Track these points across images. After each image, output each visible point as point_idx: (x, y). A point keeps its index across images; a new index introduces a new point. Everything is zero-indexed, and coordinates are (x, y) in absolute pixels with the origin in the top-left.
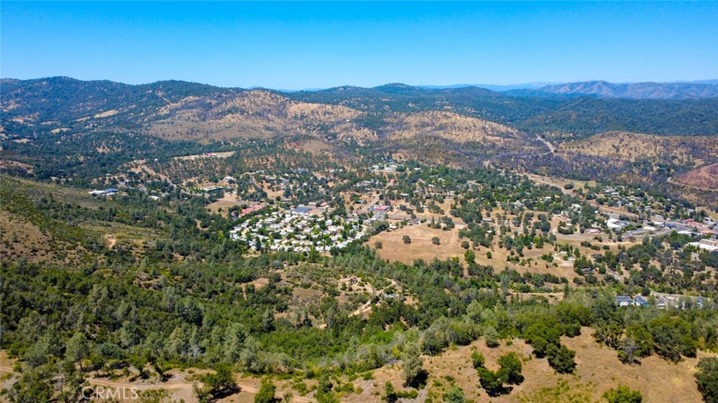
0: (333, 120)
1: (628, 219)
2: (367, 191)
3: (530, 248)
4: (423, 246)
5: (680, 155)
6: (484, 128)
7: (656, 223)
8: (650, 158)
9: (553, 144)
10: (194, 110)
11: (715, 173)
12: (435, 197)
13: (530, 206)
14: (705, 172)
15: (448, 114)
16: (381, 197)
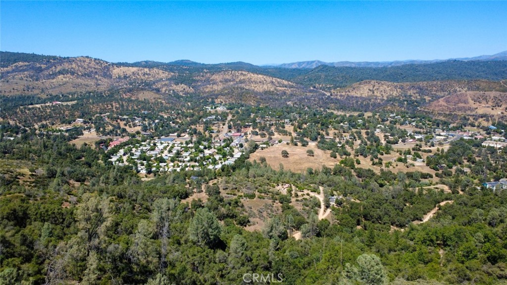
0: (152, 79)
1: (421, 133)
2: (214, 124)
3: (382, 155)
5: (414, 94)
6: (272, 82)
7: (442, 134)
8: (396, 97)
9: (326, 91)
10: (26, 72)
11: (449, 102)
12: (276, 124)
13: (354, 127)
14: (442, 102)
15: (244, 72)
16: (230, 127)
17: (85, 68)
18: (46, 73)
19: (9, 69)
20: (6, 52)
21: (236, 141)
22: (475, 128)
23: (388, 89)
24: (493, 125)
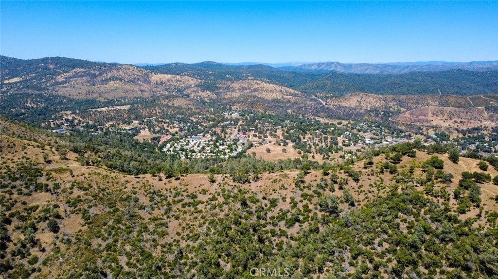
1: (374, 139)
2: (228, 127)
3: (332, 153)
4: (278, 154)
5: (393, 106)
6: (281, 91)
7: (389, 140)
8: (378, 108)
9: (323, 100)
10: (84, 78)
11: (413, 115)
12: (271, 129)
13: (325, 133)
14: (407, 114)
15: (258, 82)
16: (239, 131)
17: (130, 75)
18: (100, 78)
19: (70, 74)
20: (64, 58)
21: (241, 141)
22: (423, 136)
23: (373, 101)
24: (436, 134)
